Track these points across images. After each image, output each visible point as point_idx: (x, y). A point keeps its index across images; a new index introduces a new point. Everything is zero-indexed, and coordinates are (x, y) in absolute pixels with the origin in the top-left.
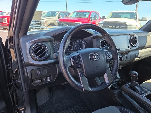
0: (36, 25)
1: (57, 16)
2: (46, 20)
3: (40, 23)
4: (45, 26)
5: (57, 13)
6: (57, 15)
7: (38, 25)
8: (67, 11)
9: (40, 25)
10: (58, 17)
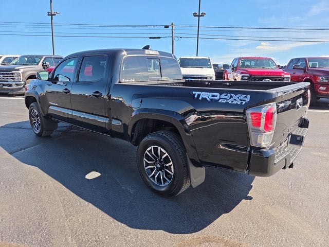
0: (3, 79)
1: (40, 64)
2: (22, 71)
3: (11, 75)
4: (21, 80)
5: (41, 59)
6: (40, 61)
7: (7, 79)
8: (55, 54)
9: (11, 79)
10: (43, 66)
